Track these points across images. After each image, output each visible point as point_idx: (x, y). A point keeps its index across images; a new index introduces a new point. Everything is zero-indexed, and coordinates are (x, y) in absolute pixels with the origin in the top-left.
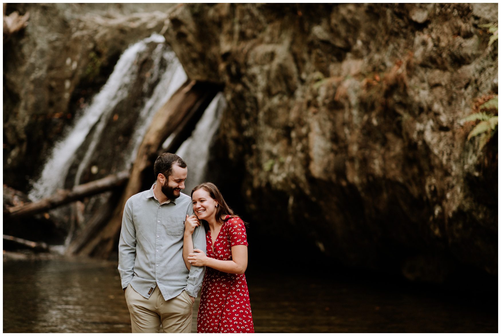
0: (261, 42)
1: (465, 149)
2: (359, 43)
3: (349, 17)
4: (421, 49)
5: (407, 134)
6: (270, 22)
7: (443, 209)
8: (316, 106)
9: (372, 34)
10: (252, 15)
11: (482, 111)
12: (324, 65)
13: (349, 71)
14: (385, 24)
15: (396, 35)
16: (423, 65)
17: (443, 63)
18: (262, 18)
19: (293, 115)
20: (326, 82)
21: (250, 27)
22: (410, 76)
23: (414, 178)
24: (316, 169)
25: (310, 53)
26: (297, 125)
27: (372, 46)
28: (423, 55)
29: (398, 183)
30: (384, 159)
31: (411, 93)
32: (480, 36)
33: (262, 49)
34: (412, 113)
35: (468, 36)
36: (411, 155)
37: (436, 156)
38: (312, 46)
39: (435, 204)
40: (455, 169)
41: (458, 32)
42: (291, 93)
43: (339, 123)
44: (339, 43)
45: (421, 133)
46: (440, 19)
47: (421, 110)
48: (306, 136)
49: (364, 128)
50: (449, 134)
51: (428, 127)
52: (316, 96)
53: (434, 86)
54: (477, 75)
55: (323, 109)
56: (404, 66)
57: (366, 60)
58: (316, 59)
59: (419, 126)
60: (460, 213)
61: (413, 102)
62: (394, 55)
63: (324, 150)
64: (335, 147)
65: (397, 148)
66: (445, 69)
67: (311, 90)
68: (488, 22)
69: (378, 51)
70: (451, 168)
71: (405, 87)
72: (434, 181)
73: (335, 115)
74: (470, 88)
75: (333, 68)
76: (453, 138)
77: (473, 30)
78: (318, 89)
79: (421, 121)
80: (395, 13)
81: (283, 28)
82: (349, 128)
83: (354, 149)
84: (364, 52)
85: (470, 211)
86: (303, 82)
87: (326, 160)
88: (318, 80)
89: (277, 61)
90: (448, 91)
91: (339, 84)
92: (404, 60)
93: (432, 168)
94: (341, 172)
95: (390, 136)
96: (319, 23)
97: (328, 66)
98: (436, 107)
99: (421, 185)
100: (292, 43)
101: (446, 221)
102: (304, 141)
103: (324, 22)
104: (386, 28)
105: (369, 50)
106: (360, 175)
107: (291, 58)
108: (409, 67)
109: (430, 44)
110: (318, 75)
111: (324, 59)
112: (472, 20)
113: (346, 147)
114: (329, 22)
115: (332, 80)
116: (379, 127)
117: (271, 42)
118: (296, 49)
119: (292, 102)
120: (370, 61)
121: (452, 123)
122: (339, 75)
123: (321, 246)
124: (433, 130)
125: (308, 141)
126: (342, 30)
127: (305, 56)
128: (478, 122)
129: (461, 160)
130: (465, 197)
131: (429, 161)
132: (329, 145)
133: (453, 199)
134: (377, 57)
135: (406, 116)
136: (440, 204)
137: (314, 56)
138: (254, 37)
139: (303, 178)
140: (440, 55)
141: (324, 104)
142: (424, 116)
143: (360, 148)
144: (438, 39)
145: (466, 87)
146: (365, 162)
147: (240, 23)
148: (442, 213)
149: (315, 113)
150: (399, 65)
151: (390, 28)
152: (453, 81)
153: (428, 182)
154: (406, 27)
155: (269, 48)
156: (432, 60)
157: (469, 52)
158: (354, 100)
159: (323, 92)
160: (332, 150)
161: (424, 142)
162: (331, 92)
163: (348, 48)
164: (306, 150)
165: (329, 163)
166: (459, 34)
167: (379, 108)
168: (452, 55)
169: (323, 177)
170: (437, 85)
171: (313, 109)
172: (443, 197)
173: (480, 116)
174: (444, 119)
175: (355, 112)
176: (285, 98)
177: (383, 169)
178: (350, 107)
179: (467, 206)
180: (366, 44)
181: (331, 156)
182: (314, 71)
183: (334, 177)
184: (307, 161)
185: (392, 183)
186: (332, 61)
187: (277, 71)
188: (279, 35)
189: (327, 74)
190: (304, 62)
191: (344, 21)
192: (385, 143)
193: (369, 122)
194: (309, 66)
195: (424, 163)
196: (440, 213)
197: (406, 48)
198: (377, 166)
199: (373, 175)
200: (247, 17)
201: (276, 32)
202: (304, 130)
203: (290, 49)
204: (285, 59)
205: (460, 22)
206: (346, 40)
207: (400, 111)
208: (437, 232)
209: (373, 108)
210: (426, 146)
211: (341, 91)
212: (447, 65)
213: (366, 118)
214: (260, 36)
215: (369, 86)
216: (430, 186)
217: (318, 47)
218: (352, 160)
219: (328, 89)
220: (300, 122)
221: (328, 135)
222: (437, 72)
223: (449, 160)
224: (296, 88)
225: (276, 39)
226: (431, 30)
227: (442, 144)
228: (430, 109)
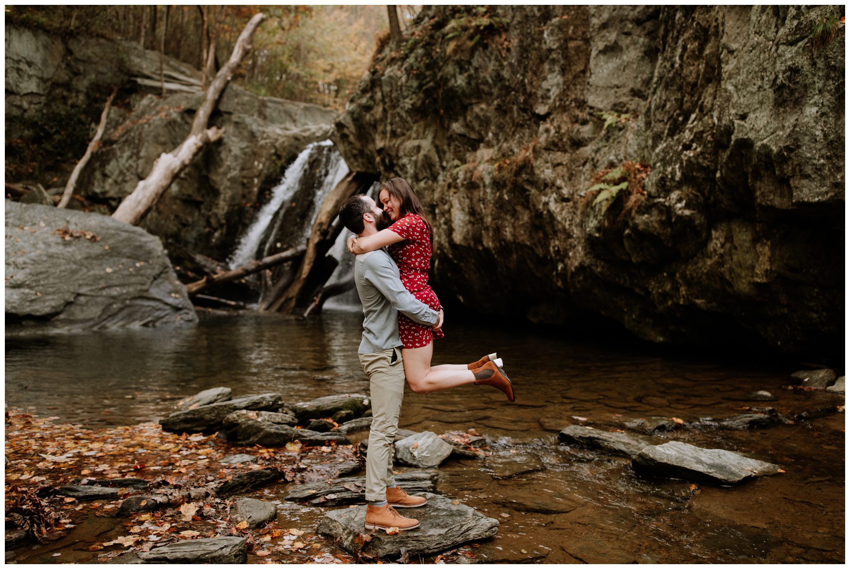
0: (409, 138)
1: (585, 215)
2: (490, 134)
3: (481, 114)
4: (545, 135)
5: (534, 205)
6: (415, 122)
7: (565, 265)
8: (456, 187)
9: (501, 127)
10: (401, 117)
11: (604, 182)
12: (461, 154)
13: (482, 158)
14: (512, 118)
15: (522, 126)
16: (547, 149)
17: (563, 146)
18: (409, 119)
19: (437, 196)
20: (464, 167)
21: (400, 127)
22: (536, 159)
23: (539, 242)
24: (458, 238)
25: (449, 145)
26: (440, 204)
27: (501, 137)
28: (546, 140)
29: (526, 245)
30: (514, 227)
31: (537, 172)
32: (595, 123)
33: (410, 144)
34: (538, 188)
35: (584, 123)
36: (537, 223)
37: (559, 222)
38: (450, 139)
39: (558, 261)
40: (576, 232)
41: (576, 120)
42: (435, 178)
43: (475, 200)
44: (473, 136)
45: (546, 204)
46: (560, 110)
47: (546, 185)
48: (449, 211)
49: (496, 203)
50: (571, 204)
51: (552, 199)
52: (455, 179)
53: (556, 165)
54: (593, 155)
55: (462, 189)
56: (531, 150)
57: (496, 148)
58: (455, 149)
59: (544, 199)
60: (581, 268)
61: (539, 178)
62: (520, 143)
63: (463, 221)
64: (472, 220)
65: (525, 217)
66: (565, 151)
67: (451, 175)
68: (601, 110)
69: (506, 140)
70: (573, 231)
71: (532, 167)
72: (557, 242)
73: (472, 194)
74: (588, 166)
75: (469, 156)
76: (575, 207)
77: (588, 117)
78: (457, 173)
79: (546, 195)
80: (520, 108)
81: (426, 127)
82: (484, 204)
83: (489, 219)
84: (495, 142)
85: (589, 266)
86: (444, 168)
87: (465, 230)
88: (457, 166)
89: (422, 152)
90: (569, 169)
91: (475, 168)
92: (531, 145)
93: (555, 233)
94: (478, 239)
95: (519, 208)
96: (456, 120)
97: (465, 155)
98: (559, 182)
99: (546, 246)
100: (434, 138)
101: (569, 274)
102: (447, 216)
103: (461, 120)
104: (513, 121)
105: (498, 141)
106: (493, 241)
107: (434, 150)
108: (535, 150)
109: (553, 131)
110: (456, 162)
111: (462, 149)
112: (588, 110)
113: (482, 219)
114: (465, 119)
115: (469, 166)
116: (509, 201)
117: (417, 138)
118: (437, 142)
119: (435, 185)
120: (500, 149)
121: (573, 195)
122: (474, 161)
123: (461, 298)
124: (556, 201)
125: (450, 215)
126: (476, 125)
127: (445, 147)
128: (600, 191)
129: (581, 225)
130: (586, 254)
131: (553, 226)
132: (467, 218)
133: (575, 257)
134: (505, 145)
135: (533, 191)
136: (563, 262)
137: (452, 147)
138: (403, 134)
139: (447, 245)
140: (561, 140)
141: (463, 185)
142: (548, 190)
143: (493, 219)
144: (559, 127)
145: (584, 164)
146: (498, 230)
147: (391, 124)
148: (565, 269)
149: (455, 193)
150: (527, 149)
151: (517, 121)
152: (573, 161)
153: (552, 244)
154: (530, 120)
155: (416, 143)
156: (555, 144)
157: (586, 136)
158: (487, 181)
159: (461, 176)
160: (470, 222)
161: (549, 211)
162: (468, 175)
163: (481, 140)
164: (449, 222)
165: (468, 232)
166: (576, 122)
167: (509, 186)
168: (571, 139)
169: (463, 243)
170: (559, 164)
171: (453, 190)
172: (566, 255)
173: (602, 186)
174: (565, 191)
175: (488, 190)
176: (430, 182)
177: (514, 235)
178: (485, 186)
179: (587, 262)
180: (496, 135)
181: (470, 226)
182: (453, 159)
183: (472, 243)
184: (450, 231)
185: (521, 246)
186: (468, 151)
187: (423, 160)
188: (424, 132)
189: (464, 161)
190: (444, 152)
191: (477, 117)
192: (514, 214)
193: (501, 198)
194: (448, 155)
195: (548, 229)
196: (562, 269)
197: (531, 136)
198: (508, 232)
199: (504, 240)
200: (397, 119)
201: (421, 130)
202: (446, 207)
203: (433, 143)
204: (429, 151)
205: (577, 112)
206: (480, 134)
207: (528, 187)
208: (559, 284)
209: (504, 185)
210: (551, 214)
211: (477, 174)
212: (567, 147)
213: (498, 194)
214: (408, 133)
215: (500, 168)
216: (554, 247)
217: (457, 139)
218: (487, 229)
219: (466, 172)
220: (443, 201)
221: (467, 210)
222: (559, 153)
223: (570, 225)
224: (439, 174)
225: (421, 135)
226: (553, 120)
227: (564, 212)
228: (553, 184)
